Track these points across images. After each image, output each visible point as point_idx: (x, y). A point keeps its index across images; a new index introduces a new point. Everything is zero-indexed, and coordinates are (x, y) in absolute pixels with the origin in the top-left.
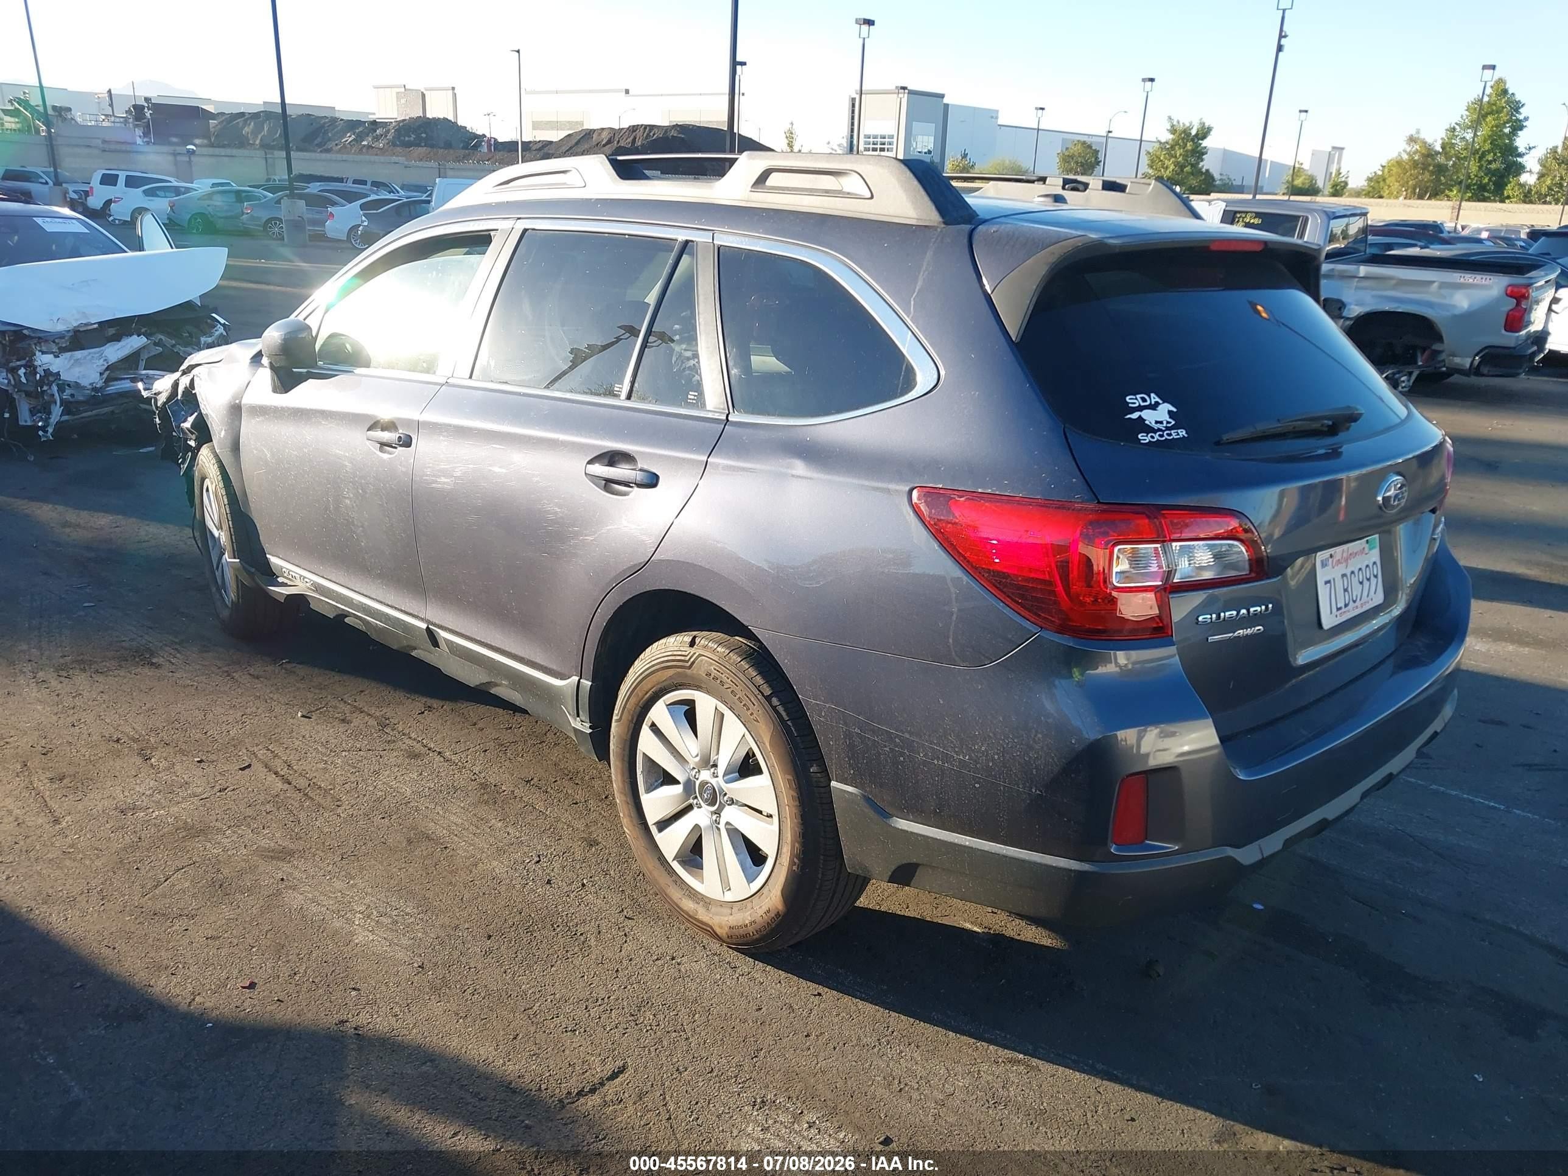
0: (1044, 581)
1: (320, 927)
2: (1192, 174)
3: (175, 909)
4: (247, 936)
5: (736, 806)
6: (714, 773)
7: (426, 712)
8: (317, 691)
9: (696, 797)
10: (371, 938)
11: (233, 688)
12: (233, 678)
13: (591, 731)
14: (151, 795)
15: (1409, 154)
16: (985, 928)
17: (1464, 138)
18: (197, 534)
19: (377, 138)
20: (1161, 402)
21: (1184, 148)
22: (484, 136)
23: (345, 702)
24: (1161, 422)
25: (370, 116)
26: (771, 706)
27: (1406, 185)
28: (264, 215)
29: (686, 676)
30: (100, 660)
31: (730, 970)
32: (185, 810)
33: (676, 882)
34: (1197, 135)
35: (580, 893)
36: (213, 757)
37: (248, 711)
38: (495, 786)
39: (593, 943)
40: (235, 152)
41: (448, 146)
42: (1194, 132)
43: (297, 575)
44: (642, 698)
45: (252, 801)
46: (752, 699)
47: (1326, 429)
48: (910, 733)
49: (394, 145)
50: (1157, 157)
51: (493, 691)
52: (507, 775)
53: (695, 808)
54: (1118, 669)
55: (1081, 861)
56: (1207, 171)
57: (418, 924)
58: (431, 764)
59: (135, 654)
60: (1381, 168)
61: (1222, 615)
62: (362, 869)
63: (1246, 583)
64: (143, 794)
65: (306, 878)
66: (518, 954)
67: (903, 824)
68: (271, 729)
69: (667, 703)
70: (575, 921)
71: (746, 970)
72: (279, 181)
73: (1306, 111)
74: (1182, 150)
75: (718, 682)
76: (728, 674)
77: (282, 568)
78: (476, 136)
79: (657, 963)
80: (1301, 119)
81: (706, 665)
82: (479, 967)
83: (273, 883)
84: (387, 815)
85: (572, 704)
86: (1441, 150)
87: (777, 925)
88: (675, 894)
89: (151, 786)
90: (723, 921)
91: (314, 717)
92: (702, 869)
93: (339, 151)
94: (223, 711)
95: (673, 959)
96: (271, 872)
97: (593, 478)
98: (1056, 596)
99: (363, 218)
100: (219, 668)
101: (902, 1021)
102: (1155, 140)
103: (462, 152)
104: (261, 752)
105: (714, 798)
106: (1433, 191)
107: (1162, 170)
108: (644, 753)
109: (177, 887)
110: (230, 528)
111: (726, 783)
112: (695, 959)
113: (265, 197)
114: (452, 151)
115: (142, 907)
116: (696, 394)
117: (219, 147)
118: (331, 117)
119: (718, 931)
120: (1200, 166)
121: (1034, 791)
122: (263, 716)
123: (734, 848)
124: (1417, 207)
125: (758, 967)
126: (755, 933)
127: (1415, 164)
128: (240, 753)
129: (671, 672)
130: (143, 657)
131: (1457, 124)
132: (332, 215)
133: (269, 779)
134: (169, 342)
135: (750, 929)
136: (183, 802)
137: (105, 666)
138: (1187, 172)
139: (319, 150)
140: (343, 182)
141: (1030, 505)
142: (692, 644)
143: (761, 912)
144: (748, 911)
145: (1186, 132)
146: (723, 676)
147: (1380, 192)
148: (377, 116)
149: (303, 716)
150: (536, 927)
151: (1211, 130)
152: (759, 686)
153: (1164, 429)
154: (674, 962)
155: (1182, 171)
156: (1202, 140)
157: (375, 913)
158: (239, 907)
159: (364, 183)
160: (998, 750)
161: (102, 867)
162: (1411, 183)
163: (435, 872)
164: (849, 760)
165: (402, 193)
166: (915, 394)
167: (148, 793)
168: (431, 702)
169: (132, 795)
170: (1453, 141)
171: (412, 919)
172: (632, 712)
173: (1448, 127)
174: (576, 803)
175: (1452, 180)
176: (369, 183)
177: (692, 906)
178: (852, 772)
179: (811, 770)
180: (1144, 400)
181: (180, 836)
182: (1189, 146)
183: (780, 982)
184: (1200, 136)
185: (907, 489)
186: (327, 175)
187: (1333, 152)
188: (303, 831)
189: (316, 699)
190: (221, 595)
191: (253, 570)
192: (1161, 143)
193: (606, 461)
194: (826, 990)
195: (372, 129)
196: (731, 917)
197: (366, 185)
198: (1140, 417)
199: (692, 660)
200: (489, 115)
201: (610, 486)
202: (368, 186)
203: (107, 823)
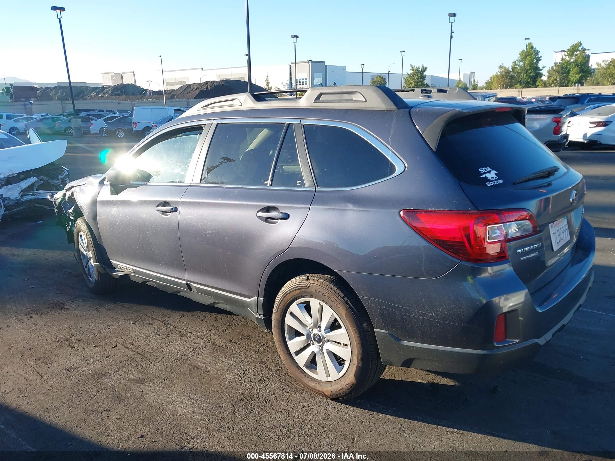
0: (461, 242)
1: (163, 409)
2: (421, 85)
3: (101, 408)
4: (134, 416)
5: (330, 342)
6: (319, 330)
7: (182, 317)
8: (136, 313)
9: (312, 340)
10: (185, 411)
11: (101, 315)
12: (99, 311)
13: (264, 318)
14: (79, 362)
15: (500, 72)
16: (427, 381)
17: (520, 65)
18: (76, 254)
19: (105, 93)
20: (491, 170)
21: (417, 76)
22: (148, 89)
23: (148, 316)
24: (493, 178)
25: (101, 85)
26: (344, 300)
27: (500, 84)
28: (64, 126)
29: (306, 292)
30: (43, 309)
31: (333, 409)
32: (94, 367)
33: (305, 376)
34: (422, 71)
35: (264, 384)
36: (100, 344)
37: (110, 324)
38: (218, 344)
39: (275, 403)
40: (49, 102)
41: (133, 94)
42: (420, 70)
43: (125, 267)
44: (286, 303)
45: (121, 360)
46: (336, 299)
47: (547, 175)
48: (408, 306)
49: (112, 95)
50: (408, 80)
51: (216, 306)
52: (222, 339)
53: (312, 345)
54: (489, 275)
55: (482, 350)
56: (427, 84)
57: (203, 403)
58: (190, 338)
59: (56, 305)
60: (490, 79)
61: (525, 249)
62: (174, 383)
63: (532, 236)
64: (75, 362)
65: (152, 390)
66: (247, 411)
67: (406, 343)
68: (121, 330)
69: (297, 304)
70: (266, 395)
71: (339, 408)
72: (68, 112)
73: (461, 60)
74: (417, 77)
75: (321, 293)
76: (325, 289)
77: (118, 265)
78: (144, 90)
79: (303, 409)
80: (460, 62)
81: (315, 287)
82: (233, 418)
83: (139, 393)
84: (178, 360)
85: (255, 308)
86: (512, 70)
87: (353, 389)
88: (306, 380)
89: (78, 359)
90: (328, 390)
91: (137, 324)
92: (317, 369)
93: (90, 99)
94: (99, 325)
95: (309, 407)
96: (137, 389)
97: (261, 218)
98: (466, 248)
99: (106, 124)
100: (93, 307)
101: (406, 421)
102: (406, 73)
103: (139, 96)
104: (120, 340)
105: (320, 340)
106: (510, 85)
107: (410, 84)
108: (288, 325)
109: (100, 399)
110: (94, 250)
111: (326, 333)
112: (318, 406)
113: (64, 119)
114: (135, 96)
115: (87, 409)
116: (300, 182)
117: (41, 101)
118: (86, 86)
119: (327, 394)
120: (424, 82)
121: (462, 325)
122: (116, 325)
123: (330, 359)
124: (505, 92)
125: (344, 406)
126: (343, 393)
127: (503, 76)
128: (111, 341)
129: (299, 291)
130: (60, 306)
131: (517, 60)
132: (92, 124)
133: (126, 350)
134: (46, 179)
135: (341, 391)
136: (92, 364)
137: (45, 311)
138: (420, 85)
139: (82, 99)
140: (94, 111)
141: (452, 213)
142: (307, 279)
143: (345, 384)
144: (340, 384)
145: (418, 70)
146: (323, 291)
147: (490, 87)
148: (104, 85)
149: (133, 324)
150: (251, 400)
151: (427, 69)
152: (338, 293)
153: (495, 180)
154: (310, 408)
155: (417, 84)
156: (424, 72)
157: (184, 401)
158: (127, 404)
159: (103, 111)
160: (447, 310)
161: (66, 394)
162: (502, 83)
163: (204, 382)
164: (382, 320)
165: (118, 113)
166: (395, 174)
167: (77, 361)
168: (182, 313)
169: (71, 363)
170: (516, 67)
171: (200, 402)
172: (282, 309)
173: (513, 61)
174: (252, 348)
175: (517, 81)
176: (105, 111)
177: (313, 384)
178: (384, 324)
179: (364, 325)
180: (486, 170)
181: (95, 378)
182: (419, 75)
183: (354, 411)
184: (423, 71)
185: (398, 211)
186: (88, 109)
187: (471, 74)
188: (145, 370)
189: (136, 316)
190: (88, 278)
191: (105, 267)
192: (409, 74)
193: (265, 211)
194: (373, 412)
195: (103, 90)
196: (331, 387)
197: (104, 111)
198: (485, 176)
199: (308, 285)
200: (149, 81)
201: (268, 220)
202: (105, 112)
203: (64, 375)
